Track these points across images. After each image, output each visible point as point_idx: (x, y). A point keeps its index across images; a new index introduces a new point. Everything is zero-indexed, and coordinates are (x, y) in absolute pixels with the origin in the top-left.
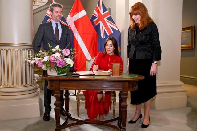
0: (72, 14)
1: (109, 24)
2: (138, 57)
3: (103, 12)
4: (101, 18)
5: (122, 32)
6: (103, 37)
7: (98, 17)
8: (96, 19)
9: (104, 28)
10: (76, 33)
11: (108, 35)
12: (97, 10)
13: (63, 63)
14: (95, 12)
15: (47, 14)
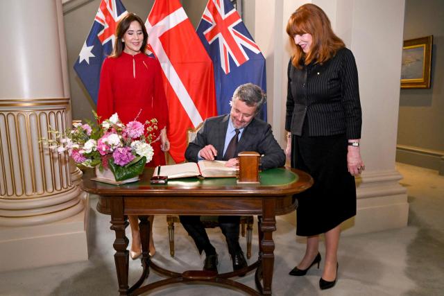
0: (154, 18)
1: (238, 41)
2: (312, 132)
3: (226, 13)
4: (222, 26)
5: (269, 58)
6: (227, 70)
7: (214, 24)
8: (209, 30)
9: (229, 50)
10: (165, 62)
11: (238, 65)
12: (211, 7)
13: (128, 157)
14: (207, 13)
15: (97, 18)
